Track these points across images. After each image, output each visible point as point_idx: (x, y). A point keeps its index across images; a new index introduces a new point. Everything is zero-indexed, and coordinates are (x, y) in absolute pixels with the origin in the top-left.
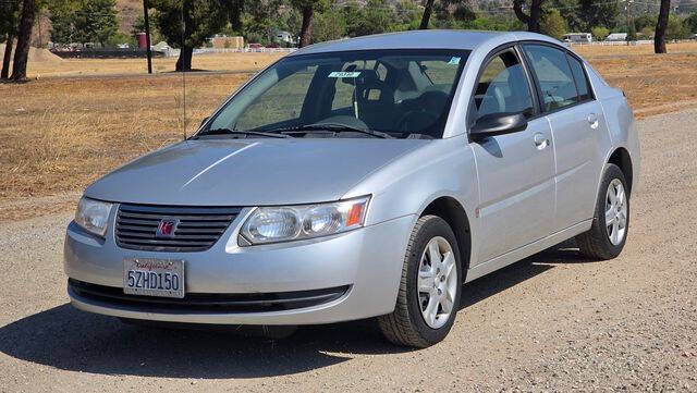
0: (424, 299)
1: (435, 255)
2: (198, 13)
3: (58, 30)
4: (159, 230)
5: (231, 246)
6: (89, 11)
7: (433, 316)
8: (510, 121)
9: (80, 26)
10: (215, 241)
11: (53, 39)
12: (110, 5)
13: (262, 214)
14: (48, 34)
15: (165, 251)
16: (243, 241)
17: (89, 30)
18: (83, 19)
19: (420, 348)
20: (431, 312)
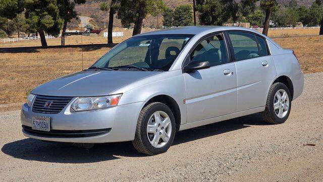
0: (151, 136)
1: (157, 118)
2: (217, 13)
3: (166, 21)
4: (45, 105)
5: (67, 112)
6: (180, 12)
7: (156, 143)
8: (204, 64)
9: (176, 19)
10: (61, 110)
11: (164, 25)
12: (189, 9)
13: (80, 100)
14: (162, 23)
15: (45, 113)
16: (72, 110)
17: (180, 20)
18: (178, 15)
19: (149, 156)
20: (156, 141)
